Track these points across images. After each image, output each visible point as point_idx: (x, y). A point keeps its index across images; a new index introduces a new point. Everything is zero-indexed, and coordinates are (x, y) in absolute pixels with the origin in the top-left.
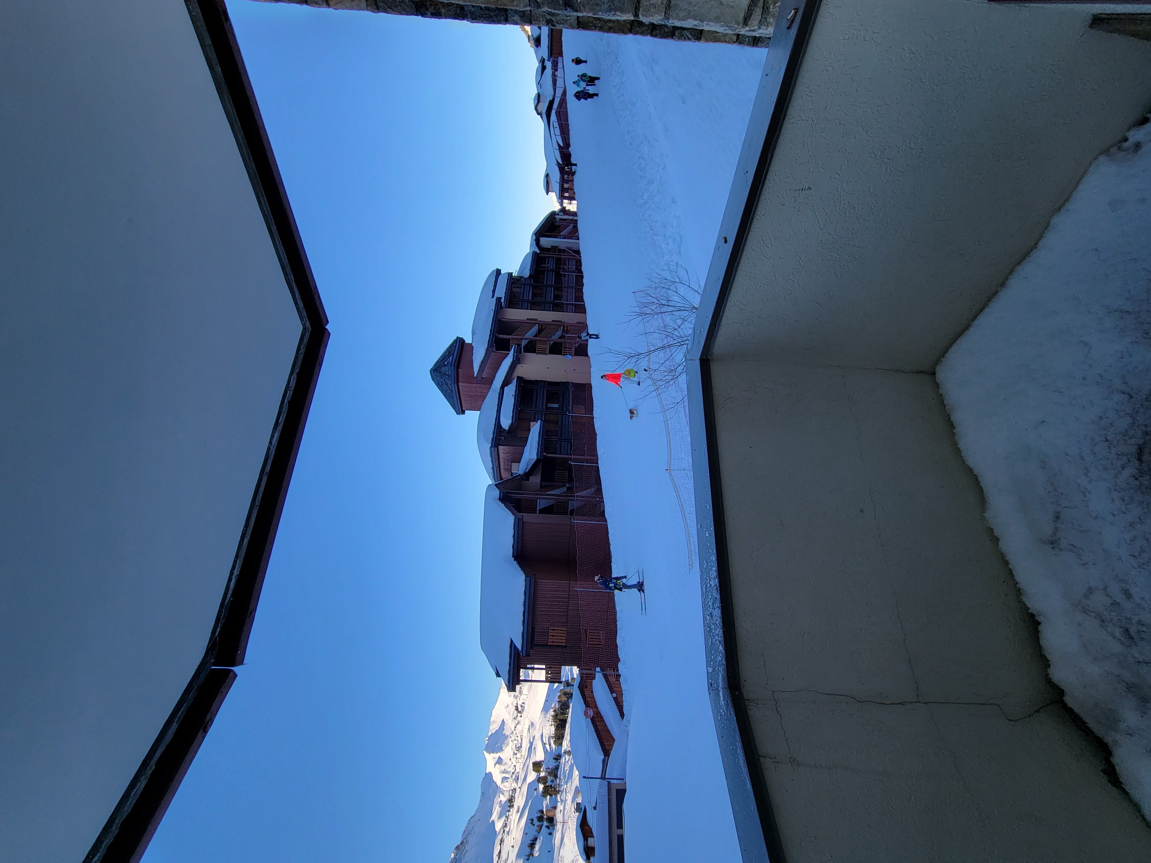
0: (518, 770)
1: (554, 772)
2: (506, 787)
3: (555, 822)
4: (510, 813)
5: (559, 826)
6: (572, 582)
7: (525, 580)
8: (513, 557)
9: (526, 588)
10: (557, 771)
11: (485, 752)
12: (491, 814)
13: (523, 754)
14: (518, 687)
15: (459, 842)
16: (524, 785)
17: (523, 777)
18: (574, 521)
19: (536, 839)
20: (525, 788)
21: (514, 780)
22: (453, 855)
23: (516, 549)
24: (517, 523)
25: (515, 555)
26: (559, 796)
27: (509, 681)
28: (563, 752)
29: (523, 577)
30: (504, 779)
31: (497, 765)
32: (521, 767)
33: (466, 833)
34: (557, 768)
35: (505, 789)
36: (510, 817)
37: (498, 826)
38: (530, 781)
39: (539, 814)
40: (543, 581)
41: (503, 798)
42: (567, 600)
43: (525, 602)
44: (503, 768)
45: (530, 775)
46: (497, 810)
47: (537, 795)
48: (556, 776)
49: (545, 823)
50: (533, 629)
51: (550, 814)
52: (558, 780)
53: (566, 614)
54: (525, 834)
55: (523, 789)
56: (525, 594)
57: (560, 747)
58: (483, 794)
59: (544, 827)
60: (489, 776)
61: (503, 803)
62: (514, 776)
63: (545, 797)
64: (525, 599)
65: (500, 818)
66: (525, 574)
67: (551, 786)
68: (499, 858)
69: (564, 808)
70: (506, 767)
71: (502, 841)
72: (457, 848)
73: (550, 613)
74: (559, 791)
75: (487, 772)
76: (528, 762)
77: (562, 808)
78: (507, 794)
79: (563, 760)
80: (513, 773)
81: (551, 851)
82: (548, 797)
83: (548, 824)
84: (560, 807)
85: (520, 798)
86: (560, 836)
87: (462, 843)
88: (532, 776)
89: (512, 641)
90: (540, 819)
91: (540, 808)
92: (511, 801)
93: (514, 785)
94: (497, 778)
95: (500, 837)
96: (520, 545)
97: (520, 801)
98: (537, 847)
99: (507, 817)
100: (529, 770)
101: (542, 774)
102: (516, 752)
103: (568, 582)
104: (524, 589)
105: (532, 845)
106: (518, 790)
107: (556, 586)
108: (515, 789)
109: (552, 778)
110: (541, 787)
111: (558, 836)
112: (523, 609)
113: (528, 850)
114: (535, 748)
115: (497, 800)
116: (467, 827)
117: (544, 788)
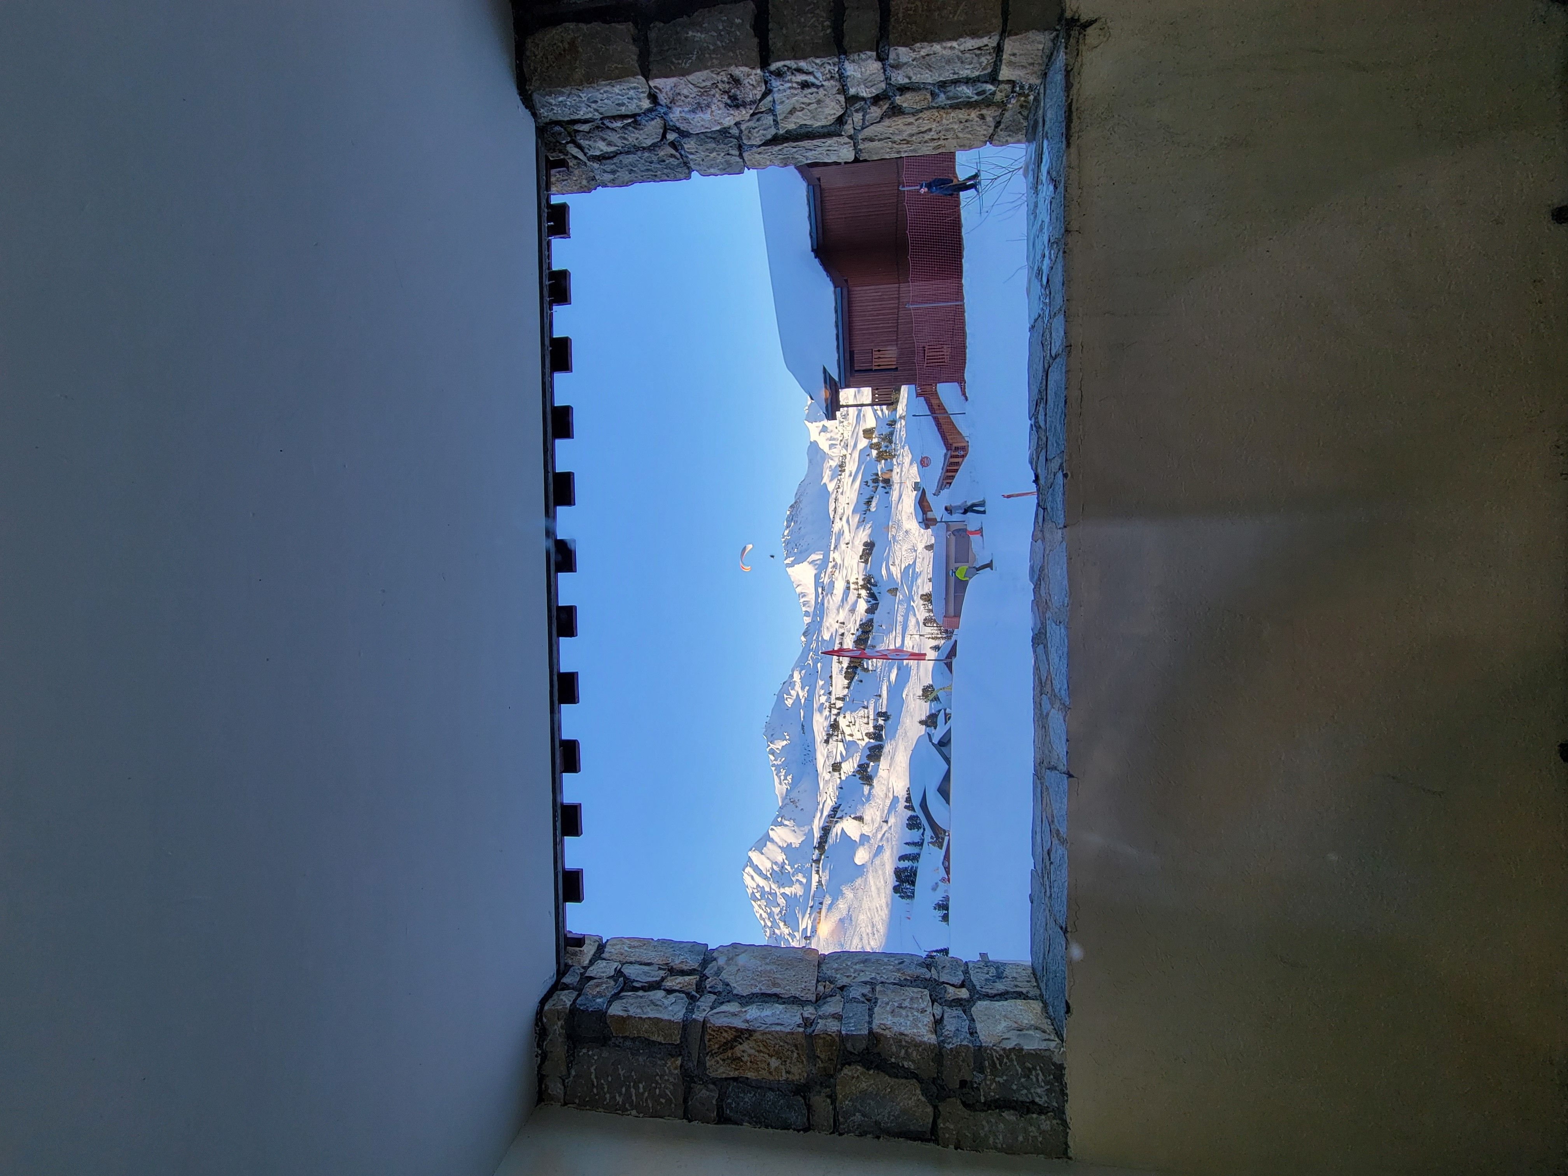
0: (846, 436)
1: (889, 438)
2: (837, 452)
3: (891, 483)
4: (842, 477)
5: (896, 487)
6: (902, 285)
7: (835, 292)
8: (813, 250)
9: (836, 303)
10: (892, 436)
11: (806, 422)
12: (822, 478)
13: (850, 421)
14: (838, 414)
15: (793, 502)
16: (855, 451)
17: (852, 444)
18: (903, 189)
19: (872, 498)
20: (856, 455)
21: (843, 447)
22: (788, 513)
23: (814, 236)
24: (811, 194)
25: (815, 247)
26: (894, 460)
27: (827, 410)
28: (898, 417)
29: (831, 288)
30: (831, 446)
31: (822, 433)
32: (850, 434)
33: (799, 494)
34: (892, 434)
35: (833, 455)
36: (843, 480)
37: (831, 487)
38: (862, 448)
39: (874, 477)
40: (859, 288)
41: (834, 463)
42: (896, 311)
43: (836, 322)
44: (829, 435)
45: (861, 442)
46: (827, 475)
47: (870, 460)
48: (891, 442)
49: (881, 484)
50: (852, 354)
51: (886, 477)
52: (893, 445)
53: (896, 329)
54: (860, 494)
55: (853, 455)
56: (836, 312)
57: (894, 412)
58: (810, 461)
59: (879, 488)
60: (814, 445)
61: (833, 467)
62: (842, 444)
63: (879, 461)
64: (837, 318)
65: (831, 480)
66: (834, 283)
67: (886, 451)
68: (835, 512)
69: (902, 471)
70: (832, 434)
71: (836, 500)
72: (792, 507)
73: (874, 331)
74: (895, 455)
75: (812, 440)
76: (857, 430)
77: (899, 470)
78: (836, 459)
79: (898, 426)
80: (841, 441)
81: (888, 507)
82: (883, 461)
83: (884, 485)
84: (896, 469)
85: (852, 463)
86: (898, 494)
87: (795, 503)
88: (863, 443)
89: (824, 368)
90: (876, 481)
91: (875, 472)
92: (842, 466)
93: (844, 452)
94: (824, 445)
95: (834, 496)
96: (820, 231)
97: (851, 466)
98: (874, 504)
99: (840, 481)
100: (859, 437)
101: (875, 441)
102: (842, 420)
103: (897, 285)
104: (834, 305)
105: (868, 503)
106: (848, 456)
107: (880, 294)
108: (845, 456)
109: (886, 444)
110: (874, 453)
111: (895, 495)
112: (835, 332)
113: (864, 507)
114: (864, 415)
115: (826, 465)
116: (798, 490)
117: (877, 454)
